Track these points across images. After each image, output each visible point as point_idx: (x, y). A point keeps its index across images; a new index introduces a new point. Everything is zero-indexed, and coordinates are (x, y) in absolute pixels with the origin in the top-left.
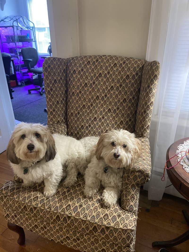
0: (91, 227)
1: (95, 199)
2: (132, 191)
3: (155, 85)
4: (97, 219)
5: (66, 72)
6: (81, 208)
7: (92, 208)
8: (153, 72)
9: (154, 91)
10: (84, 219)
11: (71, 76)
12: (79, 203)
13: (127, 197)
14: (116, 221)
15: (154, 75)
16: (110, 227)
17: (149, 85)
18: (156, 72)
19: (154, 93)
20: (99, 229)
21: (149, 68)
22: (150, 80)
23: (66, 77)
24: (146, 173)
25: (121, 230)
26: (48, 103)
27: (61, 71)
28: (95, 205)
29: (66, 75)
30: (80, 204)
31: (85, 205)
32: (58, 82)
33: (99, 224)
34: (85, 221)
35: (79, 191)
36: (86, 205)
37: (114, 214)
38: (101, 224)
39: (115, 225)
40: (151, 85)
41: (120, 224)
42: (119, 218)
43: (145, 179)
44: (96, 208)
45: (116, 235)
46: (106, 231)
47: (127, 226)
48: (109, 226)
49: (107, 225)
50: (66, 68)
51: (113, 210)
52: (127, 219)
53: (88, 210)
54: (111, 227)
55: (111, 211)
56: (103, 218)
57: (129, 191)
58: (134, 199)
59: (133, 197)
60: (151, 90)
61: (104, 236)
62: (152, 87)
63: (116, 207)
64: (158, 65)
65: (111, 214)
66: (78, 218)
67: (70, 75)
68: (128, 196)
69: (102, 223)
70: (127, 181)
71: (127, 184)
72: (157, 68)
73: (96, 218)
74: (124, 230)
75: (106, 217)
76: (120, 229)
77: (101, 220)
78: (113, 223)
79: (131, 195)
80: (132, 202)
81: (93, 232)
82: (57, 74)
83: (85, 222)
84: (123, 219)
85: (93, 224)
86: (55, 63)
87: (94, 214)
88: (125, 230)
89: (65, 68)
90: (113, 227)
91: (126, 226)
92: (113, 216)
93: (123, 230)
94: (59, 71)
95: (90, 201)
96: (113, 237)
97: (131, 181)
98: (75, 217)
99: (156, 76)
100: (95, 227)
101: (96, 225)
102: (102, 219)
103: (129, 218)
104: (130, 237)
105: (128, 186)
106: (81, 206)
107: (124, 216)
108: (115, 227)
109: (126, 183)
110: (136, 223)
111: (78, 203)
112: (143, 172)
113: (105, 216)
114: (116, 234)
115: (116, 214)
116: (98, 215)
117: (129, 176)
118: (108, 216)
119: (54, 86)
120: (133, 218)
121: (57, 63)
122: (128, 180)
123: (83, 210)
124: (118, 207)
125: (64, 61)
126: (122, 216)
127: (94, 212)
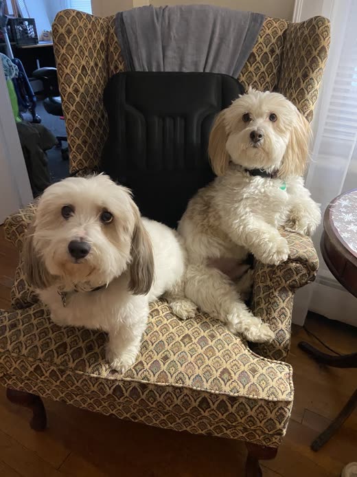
0: (195, 401)
1: (195, 338)
2: (281, 301)
3: (320, 71)
4: (207, 381)
5: (106, 49)
6: (167, 364)
7: (190, 359)
8: (318, 41)
9: (317, 86)
10: (177, 385)
11: (118, 59)
12: (161, 354)
13: (270, 314)
14: (250, 384)
15: (320, 47)
16: (238, 397)
17: (306, 72)
18: (324, 39)
19: (316, 90)
20: (214, 404)
21: (306, 32)
22: (310, 60)
23: (108, 63)
24: (313, 263)
25: (263, 403)
26: (70, 123)
27: (94, 46)
28: (196, 351)
29: (107, 57)
30: (163, 355)
31: (174, 355)
32: (89, 72)
33: (213, 391)
34: (181, 389)
35: (157, 326)
36: (177, 354)
37: (242, 368)
38: (217, 392)
39: (249, 392)
40: (311, 72)
41: (260, 389)
42: (254, 376)
43: (309, 274)
44: (200, 359)
45: (252, 413)
46: (229, 405)
47: (276, 394)
48: (236, 394)
49: (232, 394)
50: (107, 39)
51: (237, 358)
52: (273, 377)
53: (184, 366)
54: (242, 397)
55: (234, 362)
56: (220, 379)
57: (275, 302)
58: (286, 316)
59: (283, 313)
60: (310, 84)
61: (224, 417)
62: (313, 75)
63: (244, 352)
64: (327, 24)
65: (234, 367)
66: (164, 384)
67: (116, 58)
68: (273, 311)
69: (220, 389)
70: (269, 283)
71: (269, 288)
72: (326, 31)
73: (204, 380)
74: (270, 402)
75: (226, 376)
76: (261, 399)
77: (216, 384)
78: (244, 387)
79: (279, 310)
80: (282, 323)
81: (200, 410)
82: (87, 54)
83: (181, 392)
84: (263, 378)
85: (199, 394)
86: (81, 24)
87: (199, 372)
88: (274, 402)
89: (103, 38)
90: (246, 398)
91: (273, 393)
92: (240, 372)
93: (267, 402)
94: (90, 45)
95: (184, 343)
96: (246, 417)
97: (277, 281)
98: (159, 383)
99: (323, 49)
100: (204, 399)
101: (207, 396)
102: (218, 382)
103: (275, 375)
104: (283, 415)
105: (272, 292)
106: (166, 358)
107: (264, 371)
108: (251, 396)
109: (266, 286)
110: (292, 385)
111: (158, 354)
112: (307, 261)
113: (222, 373)
114: (254, 410)
115: (246, 368)
116: (208, 372)
117: (275, 271)
118: (230, 374)
119: (81, 82)
120: (283, 373)
121: (86, 25)
122: (271, 280)
123: (173, 366)
124: (247, 351)
125: (101, 21)
126: (261, 371)
127: (197, 367)
